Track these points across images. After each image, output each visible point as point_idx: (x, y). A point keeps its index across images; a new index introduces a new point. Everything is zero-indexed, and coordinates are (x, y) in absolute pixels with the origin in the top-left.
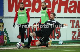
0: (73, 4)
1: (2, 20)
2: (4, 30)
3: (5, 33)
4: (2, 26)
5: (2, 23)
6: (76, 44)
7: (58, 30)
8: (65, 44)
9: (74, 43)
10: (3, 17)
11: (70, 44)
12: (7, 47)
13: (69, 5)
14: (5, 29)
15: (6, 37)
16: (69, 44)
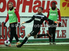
0: (38, 4)
6: (41, 43)
7: (23, 29)
8: (30, 43)
9: (38, 42)
11: (35, 43)
13: (33, 5)
16: (33, 43)
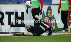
1: (50, 7)
2: (52, 17)
3: (53, 19)
4: (51, 13)
5: (50, 10)
10: (52, 4)
12: (55, 33)
14: (53, 15)
15: (54, 24)
